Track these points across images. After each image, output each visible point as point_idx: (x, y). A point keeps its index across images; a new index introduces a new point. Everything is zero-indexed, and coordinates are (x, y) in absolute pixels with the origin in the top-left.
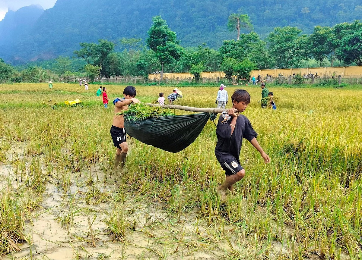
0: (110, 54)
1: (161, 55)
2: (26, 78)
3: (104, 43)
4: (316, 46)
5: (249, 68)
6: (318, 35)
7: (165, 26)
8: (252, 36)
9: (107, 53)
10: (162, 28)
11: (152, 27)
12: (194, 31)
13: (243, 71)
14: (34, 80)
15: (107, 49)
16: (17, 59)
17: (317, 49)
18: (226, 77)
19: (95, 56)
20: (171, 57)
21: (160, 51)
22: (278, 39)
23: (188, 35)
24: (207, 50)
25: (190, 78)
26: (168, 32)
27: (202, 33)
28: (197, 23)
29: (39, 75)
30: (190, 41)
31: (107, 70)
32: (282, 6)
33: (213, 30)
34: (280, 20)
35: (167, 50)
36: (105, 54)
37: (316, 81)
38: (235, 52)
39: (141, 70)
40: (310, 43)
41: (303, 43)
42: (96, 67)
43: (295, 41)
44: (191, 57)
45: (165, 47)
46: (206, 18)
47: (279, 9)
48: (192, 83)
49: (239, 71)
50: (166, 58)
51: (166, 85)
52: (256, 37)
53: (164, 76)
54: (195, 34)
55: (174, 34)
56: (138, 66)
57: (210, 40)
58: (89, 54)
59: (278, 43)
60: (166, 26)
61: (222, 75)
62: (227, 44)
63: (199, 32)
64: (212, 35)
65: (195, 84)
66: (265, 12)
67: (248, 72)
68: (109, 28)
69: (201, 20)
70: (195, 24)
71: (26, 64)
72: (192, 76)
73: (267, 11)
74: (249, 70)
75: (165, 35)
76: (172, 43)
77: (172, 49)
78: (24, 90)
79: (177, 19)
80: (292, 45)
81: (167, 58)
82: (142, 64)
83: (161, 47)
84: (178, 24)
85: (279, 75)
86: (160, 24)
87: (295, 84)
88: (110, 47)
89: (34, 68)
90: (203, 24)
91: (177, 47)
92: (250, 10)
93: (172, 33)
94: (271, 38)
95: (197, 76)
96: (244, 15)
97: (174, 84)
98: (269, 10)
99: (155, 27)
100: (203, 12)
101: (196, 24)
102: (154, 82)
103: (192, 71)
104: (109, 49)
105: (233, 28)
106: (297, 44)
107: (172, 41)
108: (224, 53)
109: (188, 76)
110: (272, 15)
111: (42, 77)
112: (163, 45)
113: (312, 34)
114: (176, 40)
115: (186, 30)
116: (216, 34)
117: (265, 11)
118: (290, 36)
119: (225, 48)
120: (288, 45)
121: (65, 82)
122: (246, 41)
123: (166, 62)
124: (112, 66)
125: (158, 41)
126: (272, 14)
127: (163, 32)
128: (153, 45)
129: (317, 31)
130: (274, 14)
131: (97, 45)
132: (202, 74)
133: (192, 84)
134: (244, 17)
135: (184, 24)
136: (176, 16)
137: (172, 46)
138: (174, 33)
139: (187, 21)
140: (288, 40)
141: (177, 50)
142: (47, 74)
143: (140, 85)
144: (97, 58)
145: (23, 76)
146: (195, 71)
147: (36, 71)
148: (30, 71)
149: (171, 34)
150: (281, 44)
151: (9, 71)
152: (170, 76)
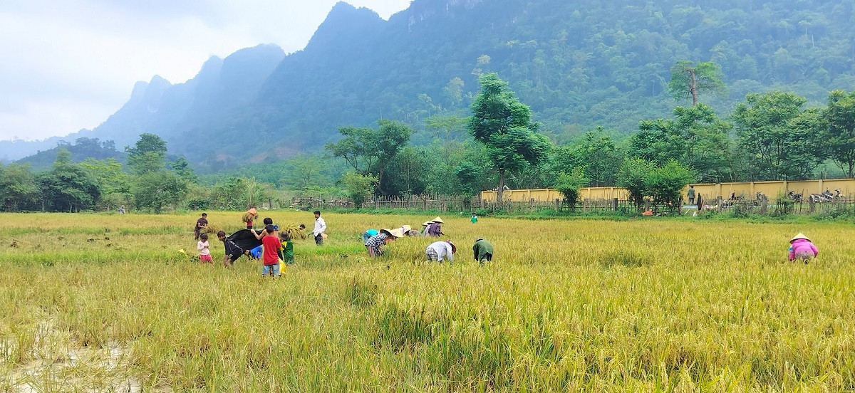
0: (402, 151)
1: (497, 154)
2: (222, 200)
3: (389, 128)
4: (836, 132)
5: (677, 180)
6: (839, 109)
7: (508, 93)
8: (700, 113)
9: (394, 149)
10: (501, 98)
11: (479, 96)
12: (613, 95)
13: (664, 187)
14: (236, 204)
15: (397, 140)
16: (221, 157)
17: (837, 140)
18: (631, 200)
19: (372, 152)
20: (518, 157)
21: (496, 145)
22: (753, 118)
23: (599, 104)
24: (606, 142)
25: (558, 200)
26: (514, 105)
27: (632, 100)
28: (621, 79)
29: (249, 194)
30: (602, 118)
31: (396, 183)
32: (816, 39)
33: (658, 93)
34: (813, 68)
35: (510, 142)
36: (391, 151)
37: (819, 209)
38: (662, 144)
39: (466, 182)
40: (824, 127)
41: (807, 126)
42: (366, 177)
43: (791, 123)
44: (571, 156)
45: (505, 137)
46: (640, 68)
47: (809, 46)
48: (561, 211)
49: (656, 187)
50: (507, 160)
51: (506, 216)
52: (708, 114)
53: (504, 197)
54: (615, 101)
55: (525, 110)
56: (461, 174)
57: (650, 114)
58: (358, 151)
59: (754, 125)
60: (511, 92)
61: (622, 194)
62: (648, 128)
63: (624, 98)
64: (654, 103)
65: (567, 213)
66: (776, 53)
67: (676, 189)
68: (423, 92)
69: (628, 72)
70: (615, 79)
71: (238, 169)
72: (561, 197)
73: (781, 50)
74: (678, 184)
75: (508, 113)
76: (521, 129)
77: (521, 140)
78: (189, 226)
79: (574, 71)
80: (784, 130)
81: (509, 158)
82: (467, 170)
83: (497, 137)
84: (576, 80)
85: (758, 195)
86: (495, 90)
87: (774, 216)
88: (403, 136)
89: (239, 180)
90: (633, 80)
91: (533, 136)
92: (740, 48)
93: (522, 107)
94: (739, 116)
95: (571, 197)
96: (705, 64)
97: (523, 214)
98: (784, 47)
99: (486, 96)
100: (634, 54)
101: (617, 81)
102: (483, 209)
103: (559, 187)
104: (401, 141)
105: (683, 91)
106: (795, 128)
107: (522, 123)
108: (639, 146)
109: (553, 196)
110: (794, 59)
111: (253, 199)
112: (503, 132)
113: (826, 108)
114: (531, 122)
115: (595, 92)
116: (662, 102)
117: (776, 49)
118: (778, 111)
119: (642, 137)
120: (774, 131)
121: (303, 209)
122: (686, 123)
123: (508, 167)
124: (405, 176)
125: (492, 124)
126: (794, 57)
127: (502, 105)
128: (481, 133)
129: (836, 100)
130: (799, 56)
131: (374, 131)
132: (582, 192)
133: (561, 213)
134: (706, 67)
135: (590, 81)
136: (572, 63)
137: (521, 136)
138: (527, 108)
139: (597, 73)
140: (776, 119)
141: (530, 142)
142: (266, 192)
143: (452, 216)
144: (375, 159)
145: (215, 197)
146: (566, 186)
147: (243, 187)
148: (231, 186)
149: (519, 109)
150: (759, 129)
151: (180, 186)
152: (517, 196)
